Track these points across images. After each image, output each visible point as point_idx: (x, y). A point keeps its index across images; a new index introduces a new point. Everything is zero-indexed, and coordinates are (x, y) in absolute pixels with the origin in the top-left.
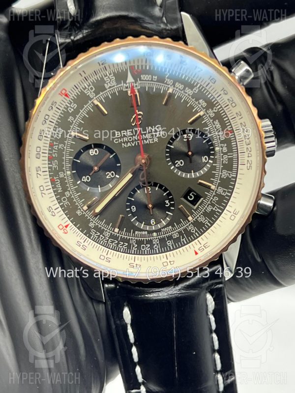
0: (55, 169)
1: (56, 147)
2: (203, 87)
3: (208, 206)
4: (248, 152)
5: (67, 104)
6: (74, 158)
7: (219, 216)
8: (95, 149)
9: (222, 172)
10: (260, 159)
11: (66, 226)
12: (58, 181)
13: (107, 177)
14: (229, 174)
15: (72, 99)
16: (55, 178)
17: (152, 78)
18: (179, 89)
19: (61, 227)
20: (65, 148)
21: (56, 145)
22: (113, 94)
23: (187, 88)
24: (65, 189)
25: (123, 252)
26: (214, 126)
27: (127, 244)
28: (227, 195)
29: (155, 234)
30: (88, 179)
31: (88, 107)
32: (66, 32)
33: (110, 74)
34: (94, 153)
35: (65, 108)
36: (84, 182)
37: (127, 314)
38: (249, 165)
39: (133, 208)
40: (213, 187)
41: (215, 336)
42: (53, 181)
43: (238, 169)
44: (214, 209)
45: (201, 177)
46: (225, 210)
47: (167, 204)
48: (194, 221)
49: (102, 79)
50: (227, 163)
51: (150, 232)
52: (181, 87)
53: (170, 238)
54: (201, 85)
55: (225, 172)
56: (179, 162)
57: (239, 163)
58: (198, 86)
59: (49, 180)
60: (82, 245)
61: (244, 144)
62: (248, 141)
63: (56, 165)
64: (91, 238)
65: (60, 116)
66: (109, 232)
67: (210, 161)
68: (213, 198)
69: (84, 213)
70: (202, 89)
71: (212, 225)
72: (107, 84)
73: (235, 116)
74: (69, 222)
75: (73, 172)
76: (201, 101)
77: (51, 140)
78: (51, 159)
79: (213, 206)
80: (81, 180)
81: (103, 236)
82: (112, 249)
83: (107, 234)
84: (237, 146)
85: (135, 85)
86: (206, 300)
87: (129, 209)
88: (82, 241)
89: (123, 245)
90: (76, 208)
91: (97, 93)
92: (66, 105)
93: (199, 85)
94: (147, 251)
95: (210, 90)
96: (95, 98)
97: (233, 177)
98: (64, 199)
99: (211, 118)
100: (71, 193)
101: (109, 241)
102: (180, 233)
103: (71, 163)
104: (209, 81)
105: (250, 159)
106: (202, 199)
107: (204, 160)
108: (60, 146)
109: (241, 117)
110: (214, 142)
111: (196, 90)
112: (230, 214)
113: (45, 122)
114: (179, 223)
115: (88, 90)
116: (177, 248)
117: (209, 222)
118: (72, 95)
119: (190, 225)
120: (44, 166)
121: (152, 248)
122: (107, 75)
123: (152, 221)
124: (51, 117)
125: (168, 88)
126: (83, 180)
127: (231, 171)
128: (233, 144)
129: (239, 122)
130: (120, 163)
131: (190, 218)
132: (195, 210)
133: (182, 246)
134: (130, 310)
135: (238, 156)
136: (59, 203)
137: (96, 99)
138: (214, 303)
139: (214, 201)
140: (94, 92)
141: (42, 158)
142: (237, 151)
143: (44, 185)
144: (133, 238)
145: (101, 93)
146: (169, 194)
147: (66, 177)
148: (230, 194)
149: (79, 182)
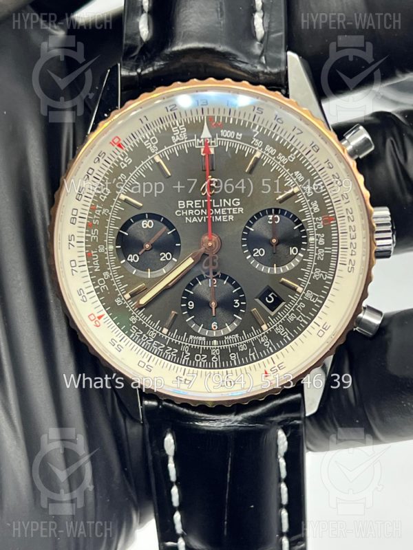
0: (94, 240)
1: (98, 212)
2: (302, 155)
3: (290, 314)
4: (352, 249)
5: (120, 157)
6: (121, 229)
7: (303, 329)
8: (150, 221)
9: (314, 271)
10: (366, 259)
11: (100, 317)
12: (96, 257)
13: (161, 259)
14: (324, 274)
15: (126, 151)
16: (93, 252)
17: (235, 136)
18: (270, 154)
19: (92, 317)
20: (110, 214)
21: (99, 209)
22: (181, 151)
23: (280, 154)
24: (104, 268)
25: (170, 361)
26: (310, 209)
27: (177, 351)
28: (317, 303)
29: (215, 342)
30: (136, 259)
31: (146, 163)
32: (132, 63)
33: (180, 124)
34: (148, 225)
35: (116, 162)
36: (129, 262)
37: (169, 442)
38: (351, 266)
39: (191, 304)
40: (300, 289)
41: (284, 487)
42: (89, 256)
43: (336, 269)
44: (298, 319)
45: (286, 275)
46: (313, 322)
47: (237, 305)
48: (269, 331)
49: (169, 129)
50: (322, 259)
51: (209, 339)
52: (273, 151)
53: (235, 350)
54: (299, 152)
55: (318, 271)
56: (259, 251)
57: (339, 262)
58: (295, 153)
59: (84, 254)
60: (116, 344)
61: (348, 237)
62: (353, 233)
63: (96, 235)
64: (131, 337)
65: (108, 171)
66: (155, 332)
67: (300, 254)
68: (299, 304)
69: (125, 302)
70: (300, 157)
71: (293, 339)
72: (175, 136)
73: (340, 198)
74: (104, 312)
75: (117, 247)
76: (297, 173)
77: (93, 201)
78: (90, 226)
79: (298, 314)
80: (126, 259)
81: (147, 336)
82: (156, 355)
83: (153, 335)
84: (338, 239)
85: (211, 142)
86: (276, 438)
87: (185, 305)
88: (118, 339)
89: (171, 351)
90: (116, 295)
91: (160, 147)
92: (118, 159)
93: (297, 152)
94: (202, 363)
95: (310, 160)
96: (157, 153)
97: (328, 280)
98: (101, 282)
99: (308, 198)
100: (111, 274)
101: (154, 344)
102: (249, 345)
103: (116, 235)
104: (310, 148)
105: (353, 258)
106: (283, 303)
107: (292, 251)
108: (104, 210)
109: (347, 201)
110: (308, 230)
111: (292, 158)
112: (317, 328)
113: (88, 177)
114: (249, 331)
115: (150, 142)
116: (242, 365)
117: (289, 335)
118: (128, 147)
119: (263, 335)
120: (80, 234)
121: (209, 359)
122: (176, 125)
123: (214, 325)
124: (96, 171)
125: (256, 151)
126: (128, 259)
127: (327, 271)
128: (333, 235)
129: (344, 207)
130: (179, 243)
131: (264, 327)
132: (272, 318)
133: (250, 363)
134: (174, 438)
135: (338, 252)
136: (94, 285)
137: (159, 155)
138: (286, 443)
139: (299, 308)
140: (156, 145)
141: (77, 224)
142: (338, 246)
143: (77, 260)
144: (186, 344)
145: (166, 148)
146: (241, 292)
147: (107, 253)
148: (321, 302)
149: (124, 261)
